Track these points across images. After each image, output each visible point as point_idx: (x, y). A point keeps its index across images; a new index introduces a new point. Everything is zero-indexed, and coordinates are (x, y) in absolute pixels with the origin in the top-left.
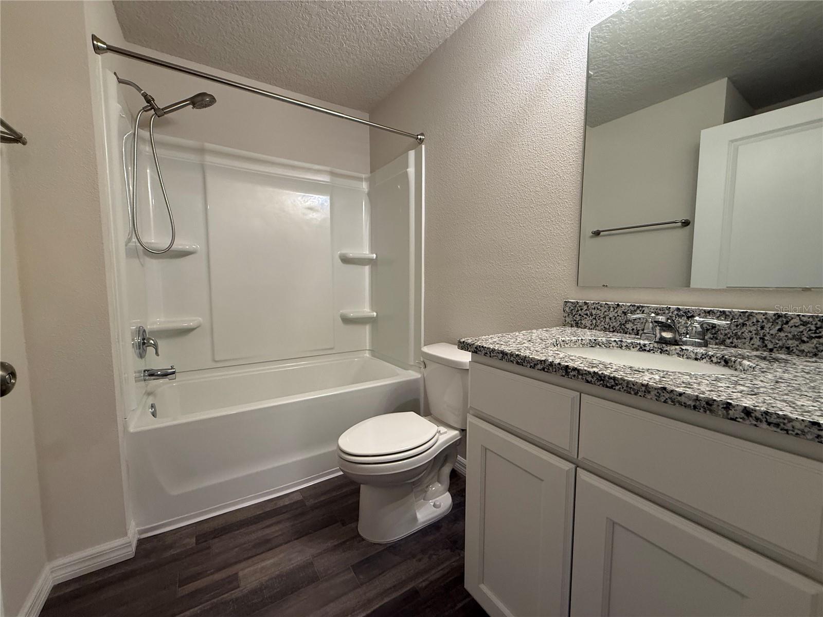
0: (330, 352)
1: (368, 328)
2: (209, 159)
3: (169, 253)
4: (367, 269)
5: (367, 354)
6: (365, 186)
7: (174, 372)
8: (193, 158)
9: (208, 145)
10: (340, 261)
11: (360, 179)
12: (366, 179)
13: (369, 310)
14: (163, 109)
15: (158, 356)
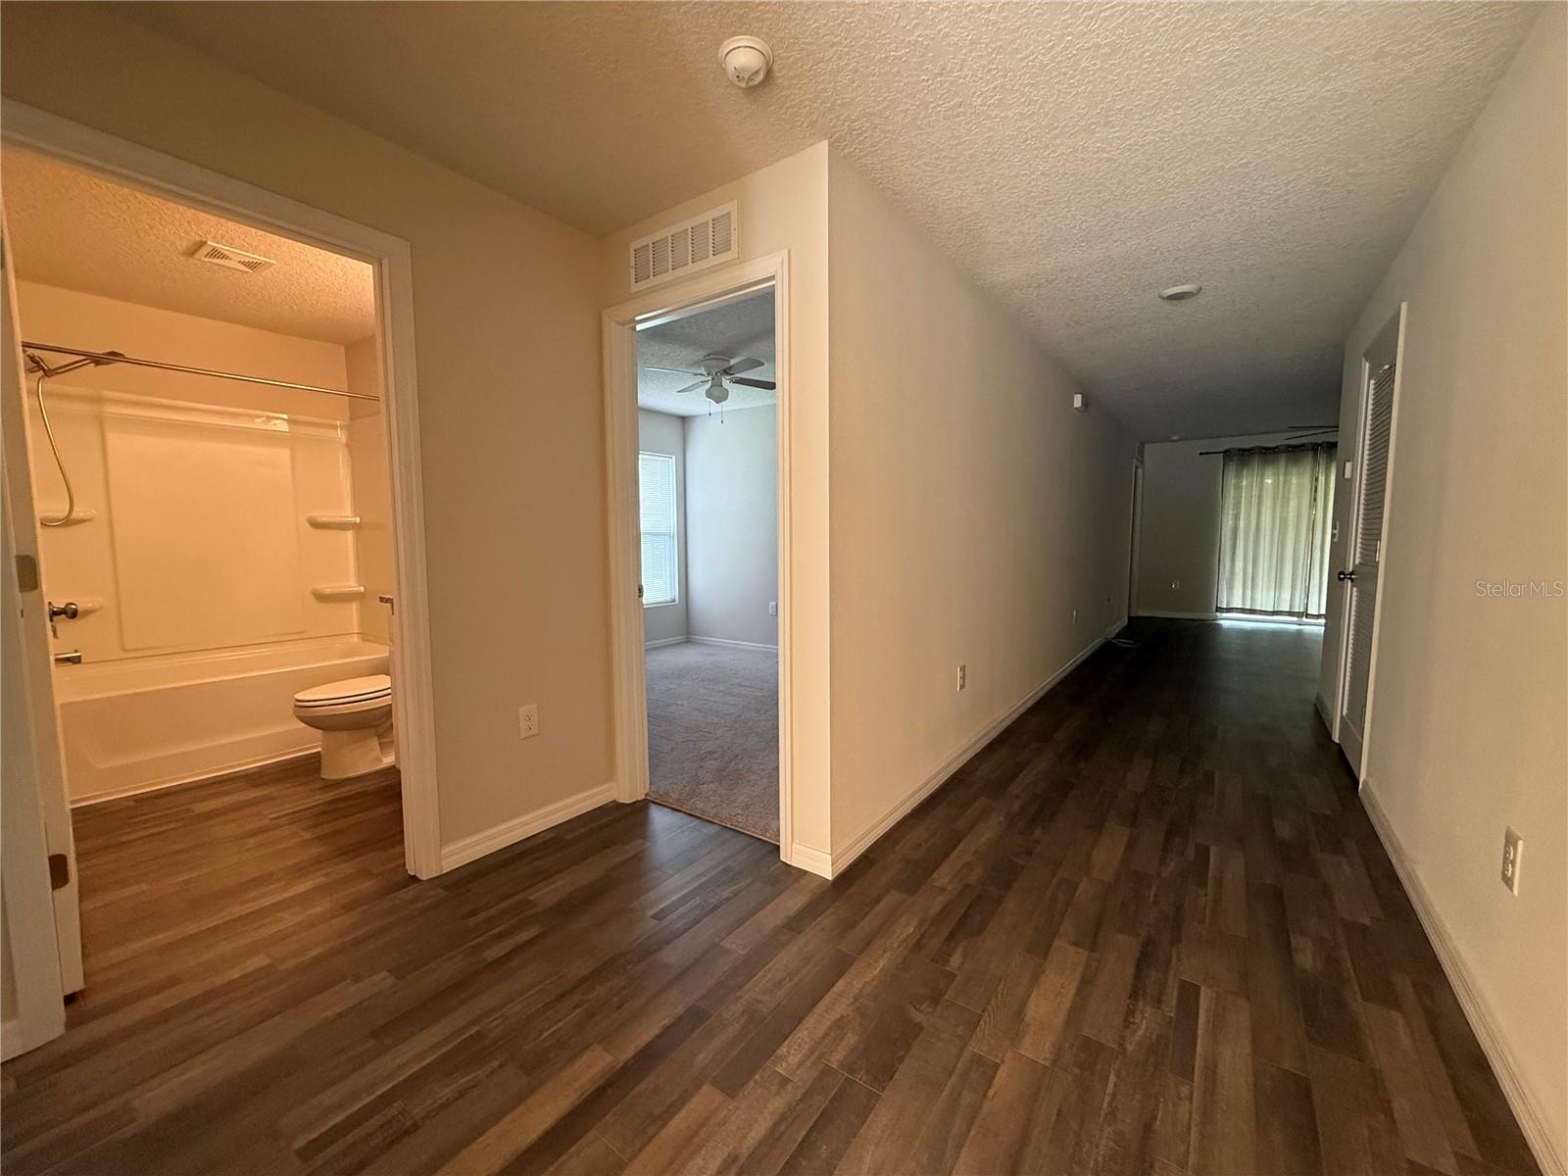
0: (296, 637)
1: (354, 606)
2: (111, 409)
3: (68, 522)
4: (350, 535)
5: (355, 639)
6: (341, 435)
7: (79, 657)
8: (84, 408)
9: (108, 394)
10: (310, 527)
11: (335, 427)
12: (342, 427)
13: (356, 585)
14: (54, 370)
15: (57, 638)
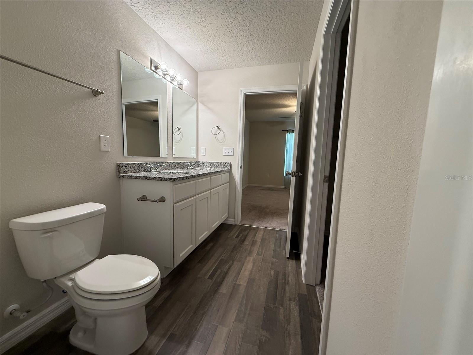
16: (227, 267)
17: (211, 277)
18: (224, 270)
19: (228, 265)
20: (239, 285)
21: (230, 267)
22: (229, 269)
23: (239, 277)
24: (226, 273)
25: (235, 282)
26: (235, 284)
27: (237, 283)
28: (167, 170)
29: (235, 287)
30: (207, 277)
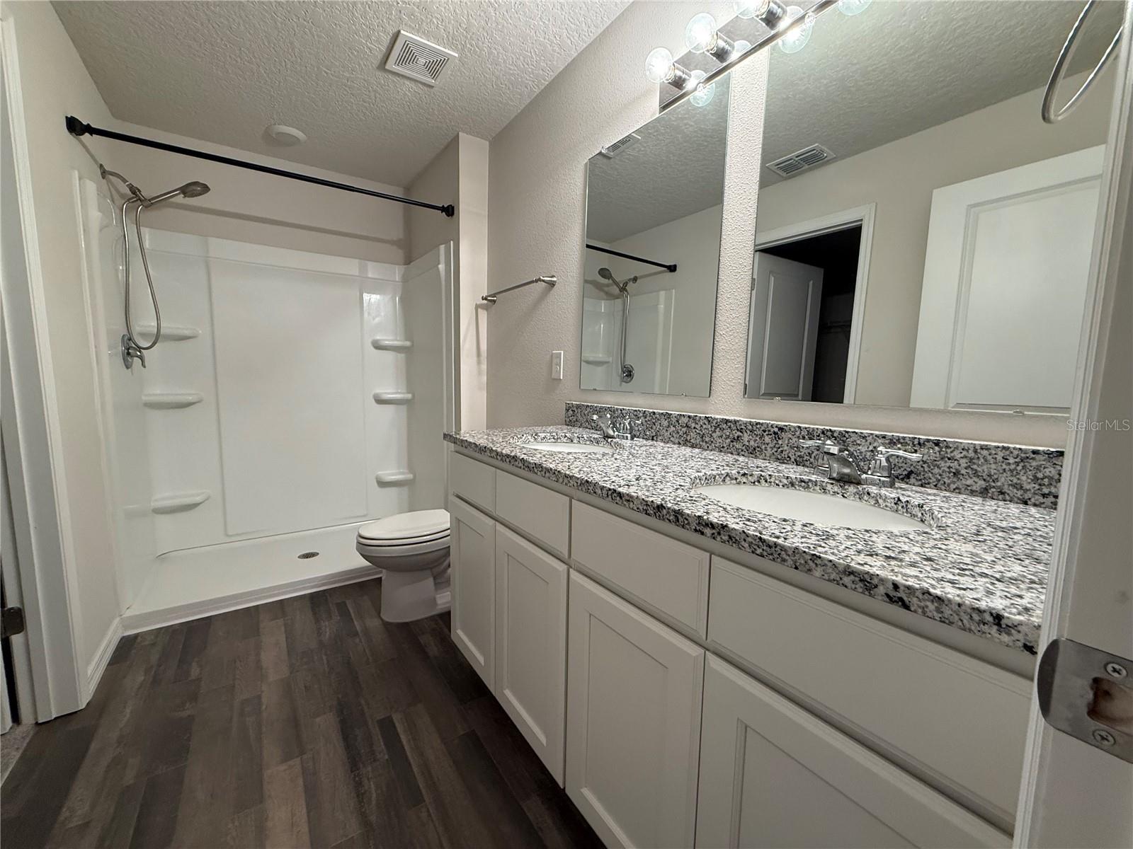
16: (371, 787)
17: (387, 726)
18: (370, 769)
19: (374, 795)
20: (287, 758)
21: (360, 795)
22: (359, 784)
23: (300, 781)
24: (354, 763)
25: (305, 757)
26: (302, 753)
27: (296, 762)
28: (685, 445)
29: (295, 744)
30: (397, 718)
